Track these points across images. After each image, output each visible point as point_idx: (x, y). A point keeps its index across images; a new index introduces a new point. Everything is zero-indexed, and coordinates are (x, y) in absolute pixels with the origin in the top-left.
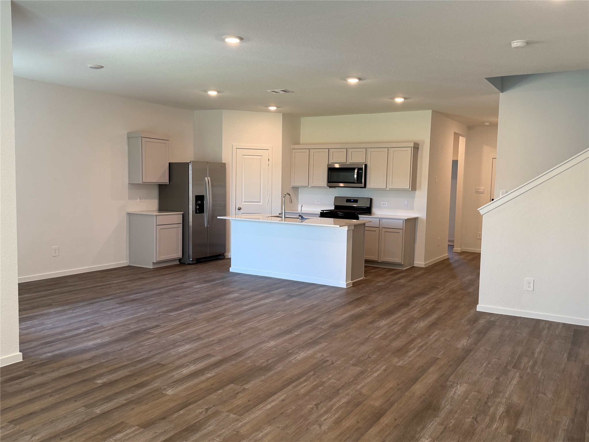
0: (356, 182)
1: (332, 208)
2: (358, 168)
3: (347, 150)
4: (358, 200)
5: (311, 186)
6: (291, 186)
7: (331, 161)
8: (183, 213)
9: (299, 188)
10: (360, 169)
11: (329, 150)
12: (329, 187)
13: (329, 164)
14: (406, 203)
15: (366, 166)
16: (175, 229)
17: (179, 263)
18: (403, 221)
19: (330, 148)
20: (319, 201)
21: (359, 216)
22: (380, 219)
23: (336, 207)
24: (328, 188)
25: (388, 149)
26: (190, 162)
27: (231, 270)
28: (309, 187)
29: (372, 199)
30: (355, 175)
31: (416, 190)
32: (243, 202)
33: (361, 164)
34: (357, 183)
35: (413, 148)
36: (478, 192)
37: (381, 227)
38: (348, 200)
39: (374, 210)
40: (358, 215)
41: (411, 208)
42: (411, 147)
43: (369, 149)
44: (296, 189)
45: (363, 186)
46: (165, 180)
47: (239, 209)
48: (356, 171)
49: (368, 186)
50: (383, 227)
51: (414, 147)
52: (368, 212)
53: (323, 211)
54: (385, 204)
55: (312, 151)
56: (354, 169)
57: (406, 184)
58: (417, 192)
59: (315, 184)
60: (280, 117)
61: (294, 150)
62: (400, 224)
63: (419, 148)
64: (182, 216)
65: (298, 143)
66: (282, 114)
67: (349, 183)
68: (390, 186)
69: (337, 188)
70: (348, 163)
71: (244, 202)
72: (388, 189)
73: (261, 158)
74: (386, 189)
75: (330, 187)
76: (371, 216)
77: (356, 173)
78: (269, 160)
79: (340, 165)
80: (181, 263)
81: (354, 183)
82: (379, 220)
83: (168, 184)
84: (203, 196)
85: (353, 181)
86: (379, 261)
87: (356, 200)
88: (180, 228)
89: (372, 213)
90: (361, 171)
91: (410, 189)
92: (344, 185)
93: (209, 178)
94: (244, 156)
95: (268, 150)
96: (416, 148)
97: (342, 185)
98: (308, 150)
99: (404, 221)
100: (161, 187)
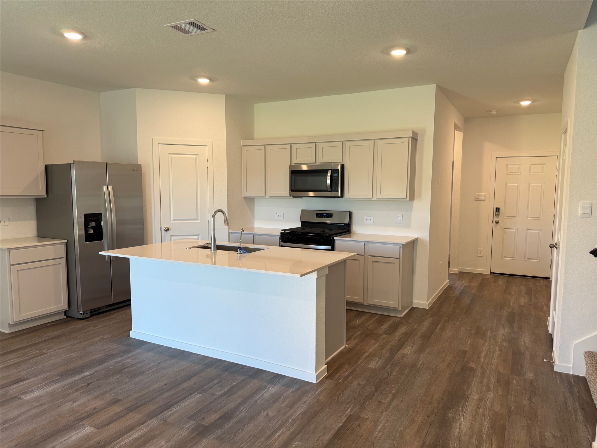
0: (329, 189)
1: (298, 225)
2: (331, 170)
3: (316, 144)
4: (332, 214)
5: (269, 196)
6: (243, 197)
7: (295, 161)
8: (66, 241)
9: (255, 199)
10: (334, 171)
11: (291, 146)
12: (292, 197)
13: (292, 165)
14: (399, 218)
15: (343, 166)
16: (52, 267)
17: (65, 317)
18: (400, 246)
19: (293, 144)
20: (281, 216)
21: (335, 238)
22: (365, 243)
23: (303, 223)
24: (290, 199)
25: (374, 141)
26: (73, 163)
27: (133, 334)
28: (266, 197)
29: (351, 212)
30: (328, 180)
31: (414, 200)
32: (172, 219)
33: (337, 164)
34: (331, 192)
35: (410, 139)
36: (478, 200)
37: (366, 255)
38: (320, 215)
39: (355, 228)
40: (333, 236)
41: (406, 224)
42: (409, 137)
43: (347, 142)
44: (250, 200)
45: (339, 195)
46: (42, 191)
47: (167, 230)
48: (329, 174)
49: (346, 195)
50: (369, 255)
51: (412, 137)
52: (348, 232)
53: (284, 230)
54: (370, 220)
55: (269, 148)
56: (326, 171)
57: (402, 193)
58: (416, 203)
59: (274, 194)
60: (221, 100)
61: (244, 147)
62: (396, 251)
63: (418, 139)
64: (64, 246)
65: (253, 138)
66: (224, 95)
67: (319, 190)
68: (378, 195)
69: (304, 198)
70: (317, 163)
71: (174, 220)
72: (374, 199)
73: (197, 157)
74: (373, 199)
75: (294, 197)
76: (350, 237)
77: (329, 177)
78: (208, 161)
79: (308, 167)
80: (67, 317)
81: (327, 191)
82: (364, 245)
83: (46, 196)
84: (100, 214)
85: (325, 188)
86: (365, 304)
87: (330, 214)
88: (61, 265)
89: (352, 232)
90: (336, 175)
91: (408, 199)
92: (315, 194)
93: (110, 188)
94: (170, 155)
95: (206, 146)
96: (415, 139)
97: (311, 194)
98: (264, 146)
99: (402, 246)
100: (39, 201)
